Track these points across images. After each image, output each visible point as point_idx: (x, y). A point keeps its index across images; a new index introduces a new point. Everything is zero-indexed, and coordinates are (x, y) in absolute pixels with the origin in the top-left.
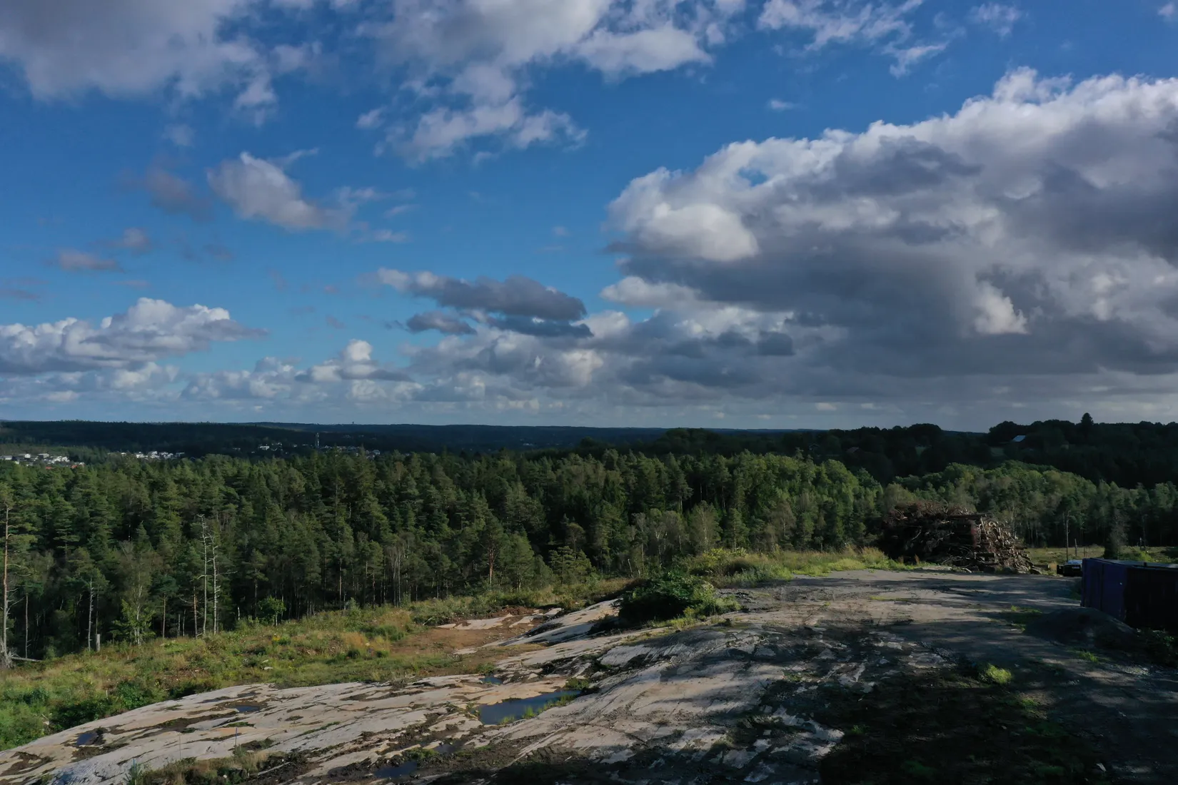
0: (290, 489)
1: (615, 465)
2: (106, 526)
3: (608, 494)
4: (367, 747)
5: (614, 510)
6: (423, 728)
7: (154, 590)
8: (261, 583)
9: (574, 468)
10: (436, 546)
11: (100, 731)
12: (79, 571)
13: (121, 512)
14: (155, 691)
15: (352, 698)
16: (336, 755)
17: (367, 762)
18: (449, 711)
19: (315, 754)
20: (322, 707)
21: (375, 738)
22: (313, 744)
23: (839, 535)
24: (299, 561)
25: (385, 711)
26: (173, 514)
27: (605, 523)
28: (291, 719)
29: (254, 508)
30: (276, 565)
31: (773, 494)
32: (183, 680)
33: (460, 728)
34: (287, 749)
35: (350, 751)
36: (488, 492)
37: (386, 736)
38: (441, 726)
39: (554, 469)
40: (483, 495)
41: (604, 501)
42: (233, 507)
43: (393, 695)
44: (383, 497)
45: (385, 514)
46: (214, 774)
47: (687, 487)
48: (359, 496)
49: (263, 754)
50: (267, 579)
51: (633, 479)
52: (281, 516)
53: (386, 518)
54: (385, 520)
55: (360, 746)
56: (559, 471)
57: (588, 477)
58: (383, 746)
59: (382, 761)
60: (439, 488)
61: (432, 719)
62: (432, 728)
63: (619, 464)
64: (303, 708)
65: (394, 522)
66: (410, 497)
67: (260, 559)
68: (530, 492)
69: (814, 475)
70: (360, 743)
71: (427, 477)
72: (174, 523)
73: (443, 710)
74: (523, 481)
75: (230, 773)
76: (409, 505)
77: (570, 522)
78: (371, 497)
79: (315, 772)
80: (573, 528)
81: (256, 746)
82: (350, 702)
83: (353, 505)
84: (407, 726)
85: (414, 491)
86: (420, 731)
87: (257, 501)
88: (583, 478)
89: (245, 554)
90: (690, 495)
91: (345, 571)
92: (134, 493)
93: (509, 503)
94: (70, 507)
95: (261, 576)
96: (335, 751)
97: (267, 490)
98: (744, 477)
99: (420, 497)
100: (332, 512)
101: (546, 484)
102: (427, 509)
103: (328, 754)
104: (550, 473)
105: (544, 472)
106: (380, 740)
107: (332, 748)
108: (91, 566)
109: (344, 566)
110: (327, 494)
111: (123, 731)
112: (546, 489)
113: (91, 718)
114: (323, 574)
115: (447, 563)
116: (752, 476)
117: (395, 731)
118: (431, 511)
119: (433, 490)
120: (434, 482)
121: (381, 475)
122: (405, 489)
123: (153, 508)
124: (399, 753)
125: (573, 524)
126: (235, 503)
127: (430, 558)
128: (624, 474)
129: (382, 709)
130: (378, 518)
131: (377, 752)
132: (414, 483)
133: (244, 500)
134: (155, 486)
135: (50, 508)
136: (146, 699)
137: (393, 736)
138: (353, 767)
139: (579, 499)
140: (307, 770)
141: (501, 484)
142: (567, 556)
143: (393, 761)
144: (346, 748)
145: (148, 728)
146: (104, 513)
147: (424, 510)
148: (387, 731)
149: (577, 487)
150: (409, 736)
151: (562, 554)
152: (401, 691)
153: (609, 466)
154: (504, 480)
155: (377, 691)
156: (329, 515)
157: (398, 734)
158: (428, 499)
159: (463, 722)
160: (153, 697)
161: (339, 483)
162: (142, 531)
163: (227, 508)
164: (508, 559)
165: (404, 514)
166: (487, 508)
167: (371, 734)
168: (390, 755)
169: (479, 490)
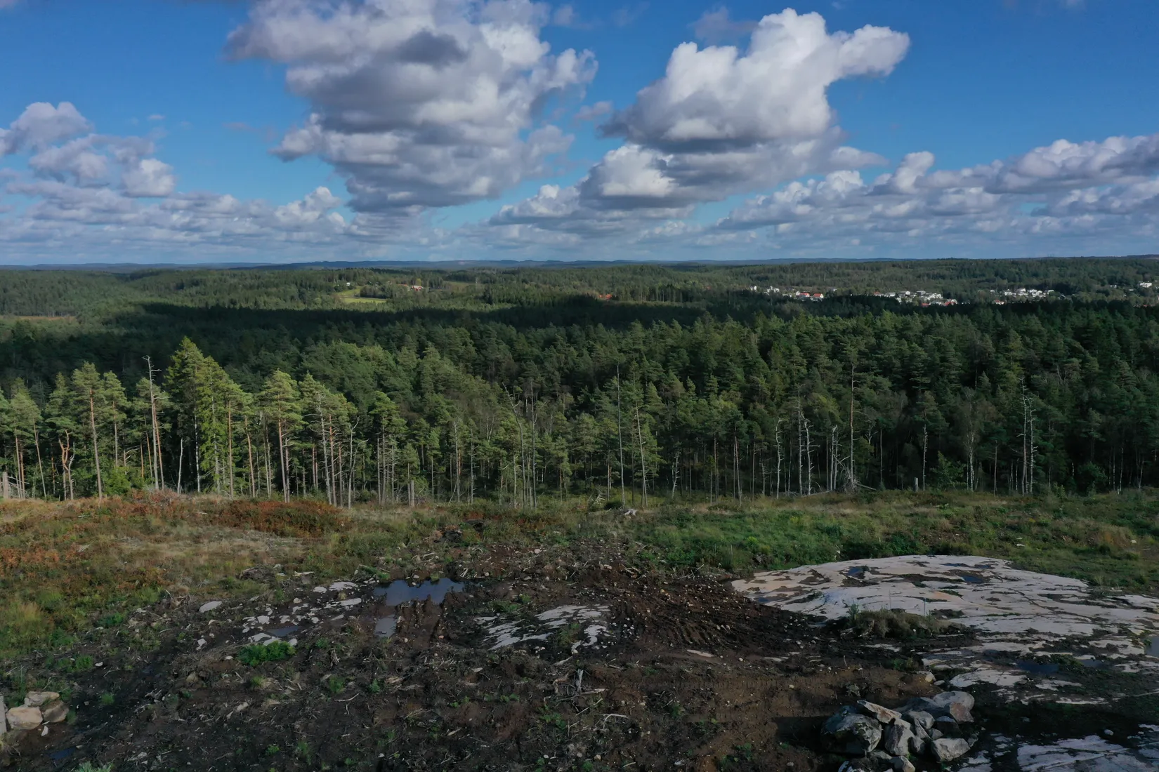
4: (1025, 642)
6: (1084, 640)
7: (986, 438)
11: (865, 568)
14: (918, 544)
15: (1049, 596)
16: (998, 641)
17: (1017, 653)
18: (1120, 632)
19: (984, 634)
20: (1019, 597)
21: (1035, 637)
22: (991, 626)
25: (1064, 616)
28: (992, 599)
32: (942, 540)
33: (1120, 650)
34: (967, 623)
35: (1010, 641)
37: (1046, 637)
38: (1103, 643)
43: (1087, 603)
46: (907, 627)
49: (947, 622)
55: (1019, 639)
58: (1039, 645)
59: (1029, 656)
61: (1098, 635)
62: (1091, 643)
64: (1005, 593)
70: (1022, 636)
73: (1115, 630)
75: (919, 629)
79: (975, 648)
81: (950, 614)
82: (1046, 599)
84: (1070, 634)
86: (1080, 643)
96: (999, 637)
103: (993, 638)
106: (1039, 640)
107: (998, 633)
111: (878, 573)
113: (867, 556)
117: (1057, 636)
124: (1049, 654)
129: (1065, 613)
131: (1030, 649)
136: (911, 550)
137: (1052, 639)
138: (1004, 654)
140: (971, 645)
143: (1039, 658)
144: (1009, 637)
145: (894, 576)
148: (1050, 634)
150: (1068, 643)
152: (1097, 601)
155: (1074, 596)
157: (1057, 639)
159: (1125, 646)
160: (917, 549)
167: (1035, 632)
168: (1040, 654)
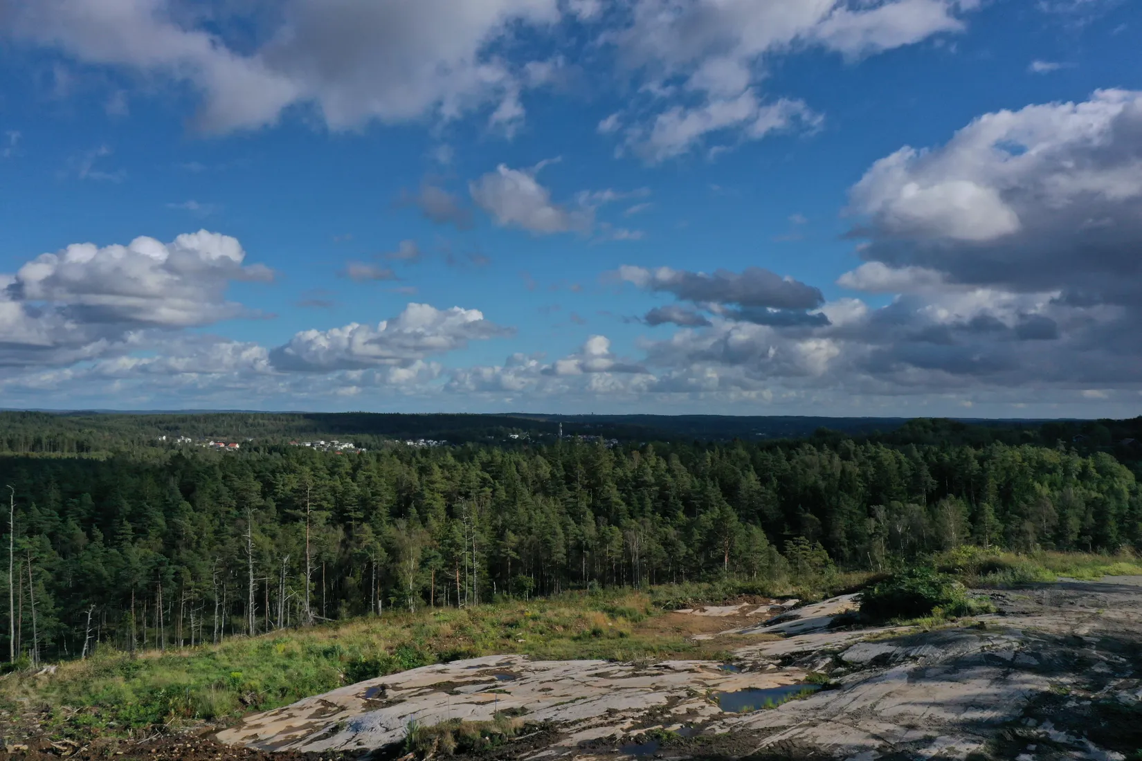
0: (537, 475)
1: (852, 456)
2: (385, 505)
3: (845, 484)
4: (612, 724)
5: (852, 502)
6: (665, 709)
7: (423, 563)
8: (514, 561)
9: (807, 458)
10: (672, 532)
11: (383, 687)
12: (364, 544)
13: (396, 492)
14: (426, 654)
15: (597, 675)
16: (584, 729)
17: (612, 738)
18: (689, 695)
19: (566, 725)
20: (571, 682)
21: (619, 716)
22: (564, 715)
23: (1111, 535)
24: (547, 541)
25: (629, 690)
26: (438, 496)
27: (842, 514)
28: (543, 690)
29: (507, 492)
30: (526, 545)
31: (1031, 489)
32: (449, 646)
33: (700, 712)
34: (540, 718)
35: (597, 726)
36: (721, 481)
37: (630, 714)
38: (682, 709)
39: (789, 459)
40: (717, 484)
41: (841, 492)
42: (488, 490)
43: (635, 675)
44: (621, 483)
45: (623, 499)
46: (478, 736)
47: (931, 479)
48: (600, 483)
49: (519, 721)
50: (518, 557)
51: (871, 470)
52: (529, 500)
53: (624, 504)
54: (624, 506)
55: (606, 722)
56: (794, 461)
57: (824, 467)
58: (627, 724)
59: (626, 738)
60: (674, 476)
61: (674, 701)
62: (673, 711)
63: (856, 455)
64: (554, 680)
65: (631, 508)
66: (644, 484)
67: (512, 538)
68: (764, 480)
69: (1080, 469)
70: (606, 719)
71: (663, 465)
72: (440, 504)
73: (683, 694)
74: (756, 470)
75: (492, 736)
76: (646, 492)
77: (806, 511)
78: (611, 484)
79: (566, 742)
80: (807, 519)
81: (513, 712)
82: (596, 678)
83: (594, 491)
84: (649, 706)
85: (650, 478)
86: (662, 713)
87: (509, 486)
88: (817, 469)
89: (499, 533)
90: (935, 487)
91: (587, 552)
92: (406, 476)
93: (742, 492)
94: (356, 488)
95: (514, 554)
96: (583, 725)
97: (518, 477)
98: (996, 470)
99: (656, 484)
100: (575, 497)
101: (780, 474)
102: (663, 496)
103: (577, 726)
104: (784, 462)
105: (779, 462)
106: (625, 718)
107: (580, 721)
108: (373, 540)
109: (587, 548)
110: (570, 480)
111: (401, 689)
112: (779, 479)
113: (376, 674)
114: (568, 555)
115: (683, 549)
116: (1005, 469)
117: (639, 710)
118: (666, 498)
119: (669, 478)
120: (669, 471)
121: (619, 464)
122: (642, 477)
123: (422, 490)
124: (642, 731)
125: (808, 515)
126: (489, 487)
127: (666, 543)
128: (861, 464)
129: (626, 688)
130: (617, 503)
131: (622, 729)
132: (650, 471)
133: (497, 484)
134: (423, 471)
135: (341, 488)
136: (420, 662)
137: (637, 715)
138: (599, 741)
139: (815, 489)
140: (559, 740)
141: (735, 473)
142: (803, 546)
143: (637, 738)
144: (593, 722)
145: (422, 688)
146: (383, 493)
147: (659, 497)
148: (630, 710)
149: (813, 477)
150: (652, 716)
151: (798, 544)
152: (643, 671)
153: (845, 456)
154: (738, 470)
155: (621, 671)
156: (572, 500)
157: (641, 714)
158: (664, 487)
159: (703, 707)
160: (425, 660)
161: (580, 470)
162: (413, 510)
163: (484, 491)
164: (743, 547)
165: (641, 500)
166: (720, 496)
167: (616, 711)
168: (634, 733)
169: (713, 479)
